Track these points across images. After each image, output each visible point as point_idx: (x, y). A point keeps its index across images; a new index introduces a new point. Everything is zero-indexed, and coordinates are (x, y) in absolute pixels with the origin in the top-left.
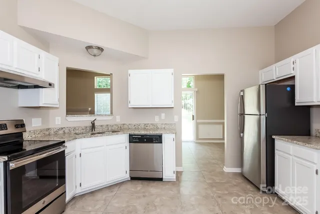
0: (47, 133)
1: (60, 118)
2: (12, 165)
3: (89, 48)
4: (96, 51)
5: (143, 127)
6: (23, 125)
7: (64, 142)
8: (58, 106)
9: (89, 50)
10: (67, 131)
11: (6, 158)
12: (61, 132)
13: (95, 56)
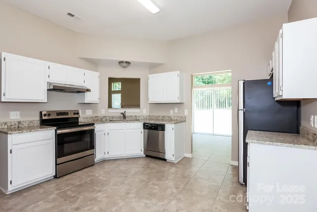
0: (96, 119)
1: (104, 110)
2: (59, 132)
3: (121, 62)
4: (124, 65)
5: (161, 118)
6: (78, 114)
7: (94, 124)
8: (99, 102)
9: (121, 64)
10: (108, 118)
11: (55, 128)
12: (104, 119)
13: (125, 67)
